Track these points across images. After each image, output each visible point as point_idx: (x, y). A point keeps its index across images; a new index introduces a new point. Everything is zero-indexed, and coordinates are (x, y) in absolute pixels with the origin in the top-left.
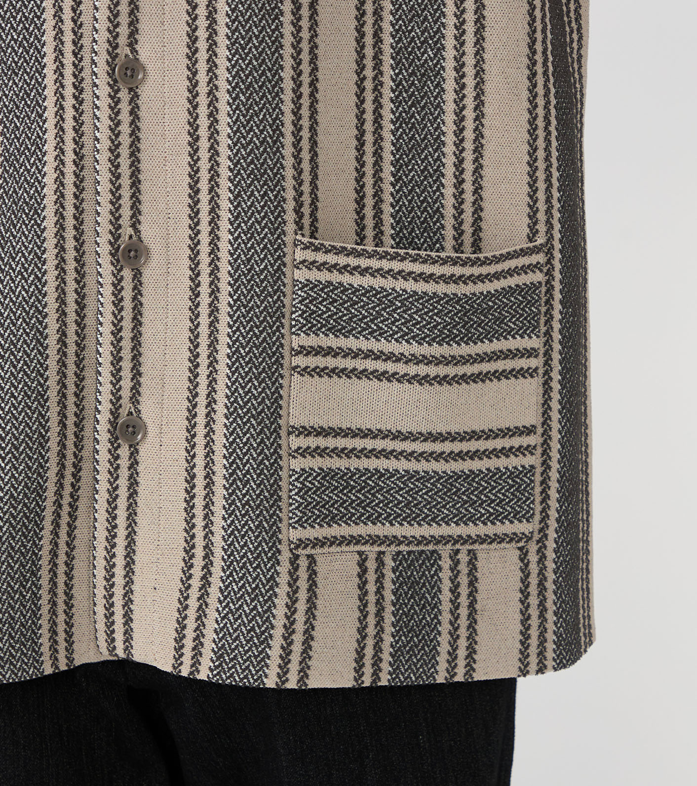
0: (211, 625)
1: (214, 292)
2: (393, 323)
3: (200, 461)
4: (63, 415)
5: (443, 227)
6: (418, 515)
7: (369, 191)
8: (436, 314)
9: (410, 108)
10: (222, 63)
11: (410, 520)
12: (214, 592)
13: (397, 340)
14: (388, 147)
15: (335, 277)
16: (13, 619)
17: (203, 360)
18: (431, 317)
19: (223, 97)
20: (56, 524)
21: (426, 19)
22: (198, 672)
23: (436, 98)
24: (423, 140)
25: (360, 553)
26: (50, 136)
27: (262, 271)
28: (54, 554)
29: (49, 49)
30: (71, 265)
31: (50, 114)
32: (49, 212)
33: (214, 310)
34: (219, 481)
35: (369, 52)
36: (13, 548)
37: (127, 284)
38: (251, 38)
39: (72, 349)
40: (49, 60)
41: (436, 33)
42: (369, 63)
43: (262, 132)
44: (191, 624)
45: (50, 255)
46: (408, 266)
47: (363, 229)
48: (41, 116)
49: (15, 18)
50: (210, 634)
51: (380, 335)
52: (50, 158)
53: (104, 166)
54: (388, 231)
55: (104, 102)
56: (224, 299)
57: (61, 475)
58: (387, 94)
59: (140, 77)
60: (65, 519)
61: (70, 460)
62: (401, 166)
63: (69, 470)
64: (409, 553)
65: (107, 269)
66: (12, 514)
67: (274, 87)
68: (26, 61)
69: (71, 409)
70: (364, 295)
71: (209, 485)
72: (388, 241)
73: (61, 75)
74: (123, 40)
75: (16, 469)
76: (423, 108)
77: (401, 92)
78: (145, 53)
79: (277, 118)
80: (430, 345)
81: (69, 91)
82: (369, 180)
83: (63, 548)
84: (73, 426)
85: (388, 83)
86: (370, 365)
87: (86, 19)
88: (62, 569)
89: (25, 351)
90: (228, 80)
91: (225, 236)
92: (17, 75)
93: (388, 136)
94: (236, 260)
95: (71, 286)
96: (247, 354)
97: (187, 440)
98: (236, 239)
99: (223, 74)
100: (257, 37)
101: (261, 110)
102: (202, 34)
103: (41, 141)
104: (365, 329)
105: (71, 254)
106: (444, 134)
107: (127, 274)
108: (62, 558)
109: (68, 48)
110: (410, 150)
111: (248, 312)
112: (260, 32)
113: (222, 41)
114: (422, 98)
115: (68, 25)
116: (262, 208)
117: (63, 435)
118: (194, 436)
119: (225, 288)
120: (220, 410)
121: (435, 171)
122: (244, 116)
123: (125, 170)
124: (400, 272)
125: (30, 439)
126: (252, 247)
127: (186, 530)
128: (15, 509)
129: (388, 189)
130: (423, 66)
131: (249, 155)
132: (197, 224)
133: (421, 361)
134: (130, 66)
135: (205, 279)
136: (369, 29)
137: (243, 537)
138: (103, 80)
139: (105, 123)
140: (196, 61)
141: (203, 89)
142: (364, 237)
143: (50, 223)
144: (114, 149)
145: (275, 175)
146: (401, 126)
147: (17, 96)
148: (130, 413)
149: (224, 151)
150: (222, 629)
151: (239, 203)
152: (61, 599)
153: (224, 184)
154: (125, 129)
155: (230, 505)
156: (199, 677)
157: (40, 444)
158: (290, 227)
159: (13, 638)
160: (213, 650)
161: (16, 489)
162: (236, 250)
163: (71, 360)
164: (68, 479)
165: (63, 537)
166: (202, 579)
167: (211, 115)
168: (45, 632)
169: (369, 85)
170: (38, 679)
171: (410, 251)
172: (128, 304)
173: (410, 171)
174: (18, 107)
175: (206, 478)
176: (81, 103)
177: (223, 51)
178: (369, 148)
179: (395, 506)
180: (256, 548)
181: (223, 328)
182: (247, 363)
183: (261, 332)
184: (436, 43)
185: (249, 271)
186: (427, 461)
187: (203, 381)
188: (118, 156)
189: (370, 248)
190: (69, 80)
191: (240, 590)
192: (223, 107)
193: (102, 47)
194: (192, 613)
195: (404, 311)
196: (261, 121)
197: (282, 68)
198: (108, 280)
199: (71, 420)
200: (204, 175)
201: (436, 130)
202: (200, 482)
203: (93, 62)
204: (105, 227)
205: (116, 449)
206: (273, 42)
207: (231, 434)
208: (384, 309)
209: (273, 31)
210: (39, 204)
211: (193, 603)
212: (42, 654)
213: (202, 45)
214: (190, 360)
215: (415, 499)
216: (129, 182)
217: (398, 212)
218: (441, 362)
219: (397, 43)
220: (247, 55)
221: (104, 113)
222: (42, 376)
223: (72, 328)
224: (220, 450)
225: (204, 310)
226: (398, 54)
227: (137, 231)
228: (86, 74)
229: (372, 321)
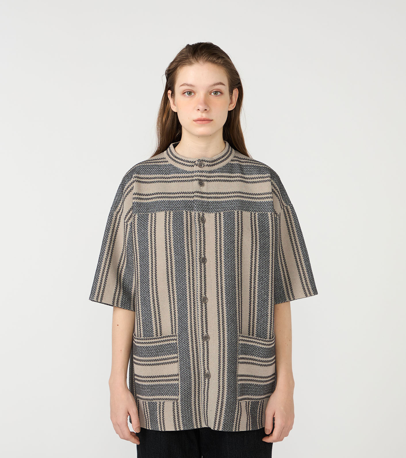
0: (222, 418)
1: (224, 346)
2: (256, 353)
3: (221, 383)
4: (194, 372)
5: (267, 333)
6: (257, 394)
7: (251, 325)
8: (265, 352)
9: (261, 308)
10: (224, 298)
11: (255, 395)
12: (223, 412)
13: (256, 356)
14: (256, 316)
15: (246, 343)
16: (186, 416)
17: (222, 361)
18: (264, 353)
19: (225, 305)
20: (195, 396)
21: (265, 289)
22: (219, 429)
23: (267, 306)
24: (264, 315)
25: (246, 402)
26: (189, 313)
27: (234, 342)
28: (195, 402)
29: (188, 295)
30: (194, 340)
31: (188, 309)
32: (189, 329)
33: (224, 350)
34: (226, 387)
35: (252, 295)
36: (185, 400)
37: (205, 344)
38: (230, 293)
39: (196, 358)
40: (188, 297)
41: (267, 292)
42: (252, 298)
43: (233, 312)
44: (218, 418)
45: (190, 339)
46: (261, 342)
47: (250, 333)
48: (186, 309)
49: (180, 289)
50: (222, 421)
51: (253, 355)
52: (189, 318)
53: (200, 320)
54: (255, 333)
55: (200, 306)
56: (226, 348)
57: (195, 385)
58: (256, 304)
59: (207, 301)
60: (197, 395)
61: (197, 382)
62: (259, 320)
63: (197, 384)
64: (254, 402)
65: (201, 341)
66: (184, 393)
67: (235, 303)
68: (183, 298)
69: (196, 371)
70: (251, 346)
71: (223, 388)
72: (255, 335)
73: (191, 300)
74: (203, 293)
75: (185, 384)
76: (264, 308)
77: (259, 304)
78: (208, 296)
79: (236, 309)
80: (263, 358)
81: (192, 304)
82: (251, 322)
83: (197, 401)
84: (197, 374)
85: (256, 302)
86: (251, 361)
87: (195, 289)
88: (197, 405)
89: (185, 359)
90: (225, 301)
91: (226, 334)
92: (181, 301)
93: (256, 313)
94: (228, 339)
95: (194, 345)
96: (231, 359)
97: (218, 378)
98: (228, 335)
99: (224, 300)
100: (231, 292)
101: (232, 307)
102: (220, 292)
103: (186, 315)
104: (250, 354)
105: (194, 338)
106: (268, 313)
107: (205, 342)
108: (197, 403)
109: (192, 295)
110: (261, 317)
111: (231, 350)
112: (232, 291)
113: (224, 293)
114: (264, 306)
115: (192, 290)
116: (234, 328)
117: (195, 376)
118: (220, 378)
119: (226, 345)
120: (226, 371)
121: (266, 321)
122: (229, 309)
123: (204, 320)
124: (259, 343)
125: (187, 377)
126: (232, 336)
127: (218, 398)
128: (185, 392)
129: (255, 324)
130: (264, 299)
131: (230, 317)
132: (220, 332)
133: (261, 361)
134: (205, 298)
135: (222, 344)
136: (252, 291)
137: (231, 399)
138: (199, 302)
139: (200, 311)
140: (219, 297)
141: (220, 303)
142: (250, 334)
143: (189, 332)
144: (202, 316)
145: (236, 321)
146: (259, 311)
147: (181, 305)
148: (208, 372)
149: (225, 316)
150: (225, 419)
151: (229, 327)
152: (198, 412)
153: (225, 323)
154: (204, 312)
155: (228, 392)
156: (219, 430)
157: (190, 378)
158: (238, 332)
159: (186, 420)
160: (223, 424)
161: (185, 388)
162: (228, 337)
163: (196, 360)
164: (197, 386)
165: (197, 399)
166: (221, 409)
167: (222, 309)
168: (194, 419)
169: (252, 302)
170: (193, 429)
171: (257, 338)
172: (206, 349)
173: (261, 321)
174: (181, 307)
175: (222, 387)
176: (195, 306)
177: (224, 295)
178: (252, 316)
179: (253, 392)
180: (233, 401)
181: (226, 354)
182: (231, 361)
183: (234, 355)
184: (267, 294)
185: (231, 342)
186: (260, 382)
187: (222, 365)
188: (203, 318)
189: (251, 337)
190: (192, 302)
191: (229, 411)
192: (225, 307)
193: (199, 295)
194: (218, 416)
195: (259, 351)
196: (233, 310)
197: (236, 299)
198: (201, 344)
199: (197, 373)
200: (221, 321)
201: (266, 313)
202: (221, 387)
203: (197, 298)
204: (200, 333)
205: (205, 380)
206: (234, 293)
207: (228, 377)
208: (255, 350)
209: (234, 291)
210: (187, 328)
211: (219, 414)
212: (194, 424)
213: (220, 294)
214: (219, 361)
215: (257, 390)
216: (205, 323)
217: (257, 329)
218: (265, 362)
219: (259, 294)
220: (229, 296)
221: (200, 309)
222: (189, 364)
223: (195, 354)
224: (226, 380)
225: (222, 350)
226: (259, 296)
227: (207, 333)
228: (196, 300)
229: (252, 352)
